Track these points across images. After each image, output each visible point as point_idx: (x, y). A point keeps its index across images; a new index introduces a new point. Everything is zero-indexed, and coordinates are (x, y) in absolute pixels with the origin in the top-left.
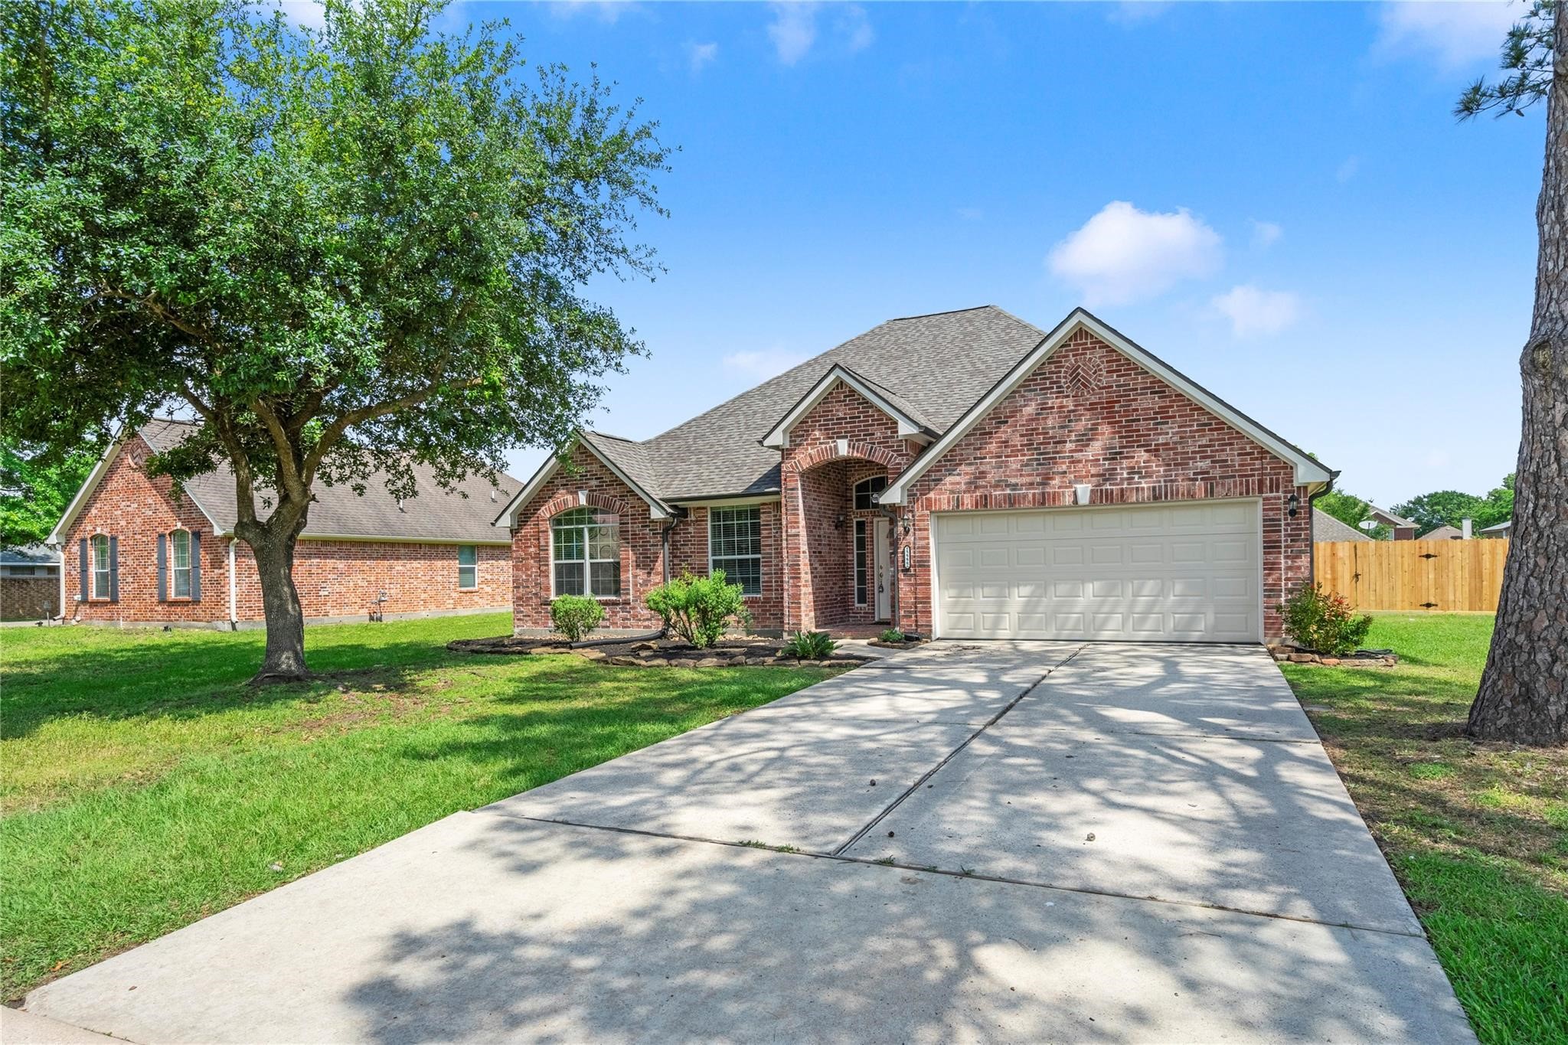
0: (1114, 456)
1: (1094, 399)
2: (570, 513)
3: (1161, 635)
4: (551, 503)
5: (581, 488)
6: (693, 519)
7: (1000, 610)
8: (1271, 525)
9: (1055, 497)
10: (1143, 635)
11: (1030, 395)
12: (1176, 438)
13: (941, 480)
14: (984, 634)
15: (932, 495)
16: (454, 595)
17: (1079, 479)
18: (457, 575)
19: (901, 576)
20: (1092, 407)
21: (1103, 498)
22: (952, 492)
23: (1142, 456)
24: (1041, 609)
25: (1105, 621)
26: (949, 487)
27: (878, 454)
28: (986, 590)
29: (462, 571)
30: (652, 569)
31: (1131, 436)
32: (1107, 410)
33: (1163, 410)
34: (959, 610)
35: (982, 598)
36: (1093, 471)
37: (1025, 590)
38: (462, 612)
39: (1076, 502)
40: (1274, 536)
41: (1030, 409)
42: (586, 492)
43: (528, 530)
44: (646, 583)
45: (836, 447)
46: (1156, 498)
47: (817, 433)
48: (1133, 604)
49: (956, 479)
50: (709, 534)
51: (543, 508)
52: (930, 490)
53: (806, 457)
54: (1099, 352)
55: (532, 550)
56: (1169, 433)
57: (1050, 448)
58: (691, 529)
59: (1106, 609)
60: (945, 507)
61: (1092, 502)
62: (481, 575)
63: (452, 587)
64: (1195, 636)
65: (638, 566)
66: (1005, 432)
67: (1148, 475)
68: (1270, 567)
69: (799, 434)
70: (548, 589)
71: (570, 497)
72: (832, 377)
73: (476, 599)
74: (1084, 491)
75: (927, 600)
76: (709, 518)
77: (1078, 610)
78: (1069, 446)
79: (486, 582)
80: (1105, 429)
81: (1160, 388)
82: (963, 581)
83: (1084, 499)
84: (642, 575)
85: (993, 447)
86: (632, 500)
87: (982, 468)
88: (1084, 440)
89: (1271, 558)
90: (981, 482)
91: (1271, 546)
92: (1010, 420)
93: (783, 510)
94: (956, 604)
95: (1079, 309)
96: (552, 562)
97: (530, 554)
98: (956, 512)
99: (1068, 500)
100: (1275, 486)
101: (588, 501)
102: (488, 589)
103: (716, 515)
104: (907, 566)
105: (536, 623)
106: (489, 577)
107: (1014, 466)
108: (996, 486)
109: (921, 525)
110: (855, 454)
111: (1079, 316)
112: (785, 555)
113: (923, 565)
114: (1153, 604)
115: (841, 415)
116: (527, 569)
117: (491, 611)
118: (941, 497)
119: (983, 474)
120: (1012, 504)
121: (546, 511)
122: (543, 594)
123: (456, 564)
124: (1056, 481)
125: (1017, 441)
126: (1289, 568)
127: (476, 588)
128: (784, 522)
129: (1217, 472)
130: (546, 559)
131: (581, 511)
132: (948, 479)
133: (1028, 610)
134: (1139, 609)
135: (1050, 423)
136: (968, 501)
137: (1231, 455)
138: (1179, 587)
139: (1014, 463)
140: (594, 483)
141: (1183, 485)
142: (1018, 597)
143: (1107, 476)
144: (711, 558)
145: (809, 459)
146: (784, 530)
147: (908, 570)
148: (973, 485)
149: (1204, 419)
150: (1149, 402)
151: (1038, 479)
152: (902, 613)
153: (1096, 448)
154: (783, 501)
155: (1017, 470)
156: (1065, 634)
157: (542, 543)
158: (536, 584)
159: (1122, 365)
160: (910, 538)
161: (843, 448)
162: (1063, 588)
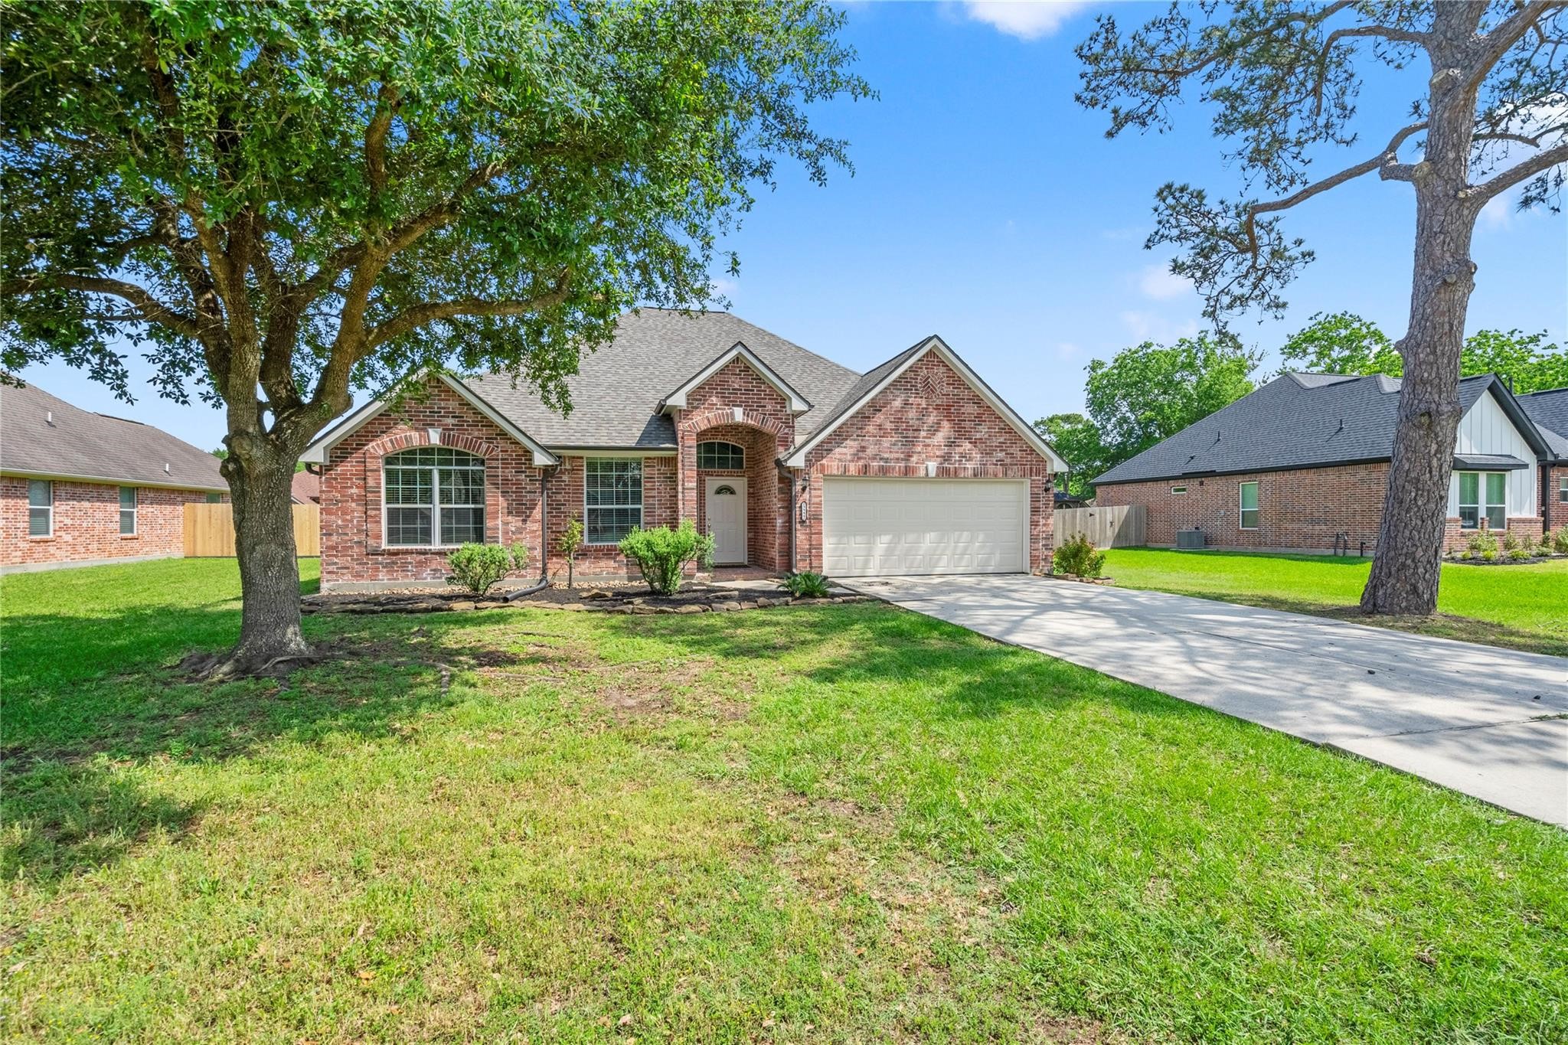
0: (951, 444)
1: (939, 402)
2: (413, 452)
3: (970, 570)
4: (386, 438)
5: (432, 425)
6: (568, 467)
7: (869, 555)
8: (1035, 498)
9: (914, 470)
10: (960, 570)
11: (897, 392)
12: (986, 436)
13: (831, 450)
14: (857, 572)
15: (824, 461)
16: (22, 545)
17: (928, 458)
18: (27, 519)
19: (798, 526)
20: (937, 408)
21: (944, 473)
22: (840, 460)
23: (967, 446)
24: (897, 553)
25: (939, 560)
26: (838, 457)
27: (770, 424)
28: (859, 539)
29: (33, 513)
30: (529, 516)
31: (961, 432)
32: (947, 411)
33: (979, 416)
34: (838, 554)
35: (856, 545)
36: (938, 453)
37: (886, 538)
38: (33, 567)
39: (927, 475)
40: (1037, 504)
41: (898, 403)
42: (440, 430)
43: (349, 467)
44: (519, 531)
45: (732, 414)
46: (975, 475)
47: (714, 399)
48: (956, 547)
49: (845, 451)
50: (585, 483)
51: (371, 444)
52: (823, 457)
53: (702, 419)
54: (942, 369)
55: (354, 490)
56: (982, 432)
57: (910, 433)
58: (565, 478)
59: (938, 552)
60: (835, 472)
61: (937, 475)
62: (58, 519)
63: (20, 534)
64: (990, 569)
65: (510, 513)
66: (879, 418)
67: (970, 459)
68: (1034, 524)
69: (697, 398)
70: (379, 537)
71: (415, 435)
72: (734, 353)
73: (52, 550)
74: (932, 466)
75: (819, 547)
76: (585, 468)
77: (921, 553)
78: (923, 434)
79: (65, 528)
80: (946, 424)
81: (977, 400)
82: (843, 532)
83: (932, 473)
84: (515, 522)
85: (871, 428)
86: (502, 444)
87: (863, 444)
88: (934, 430)
89: (1035, 518)
90: (861, 454)
91: (1035, 511)
92: (884, 409)
93: (680, 465)
94: (835, 549)
95: (936, 336)
96: (384, 507)
97: (351, 496)
98: (844, 476)
99: (922, 473)
100: (1038, 473)
101: (443, 439)
102: (68, 538)
103: (592, 466)
104: (804, 518)
105: (358, 575)
106: (68, 522)
107: (886, 445)
108: (874, 458)
109: (816, 485)
110: (749, 422)
111: (935, 342)
112: (680, 506)
113: (817, 518)
114: (966, 549)
115: (737, 386)
116: (345, 513)
117: (72, 566)
118: (832, 463)
119: (863, 449)
120: (885, 474)
121: (379, 447)
122: (371, 542)
123: (25, 505)
124: (914, 459)
125: (889, 426)
126: (1044, 525)
127: (51, 536)
128: (680, 476)
129: (1008, 461)
130: (378, 503)
131: (427, 451)
132: (837, 450)
133: (889, 552)
134: (958, 552)
135: (911, 415)
136: (853, 469)
137: (1015, 450)
138: (981, 537)
139: (886, 442)
140: (450, 421)
141: (991, 468)
142: (882, 543)
143: (947, 458)
144: (586, 507)
145: (706, 421)
146: (680, 483)
147: (804, 522)
148: (856, 457)
149: (1002, 425)
150: (970, 409)
151: (902, 456)
152: (799, 557)
153: (940, 438)
154: (680, 457)
155: (889, 448)
156: (913, 571)
157: (371, 482)
158: (360, 531)
159: (957, 381)
160: (806, 495)
161: (739, 415)
162: (911, 537)
